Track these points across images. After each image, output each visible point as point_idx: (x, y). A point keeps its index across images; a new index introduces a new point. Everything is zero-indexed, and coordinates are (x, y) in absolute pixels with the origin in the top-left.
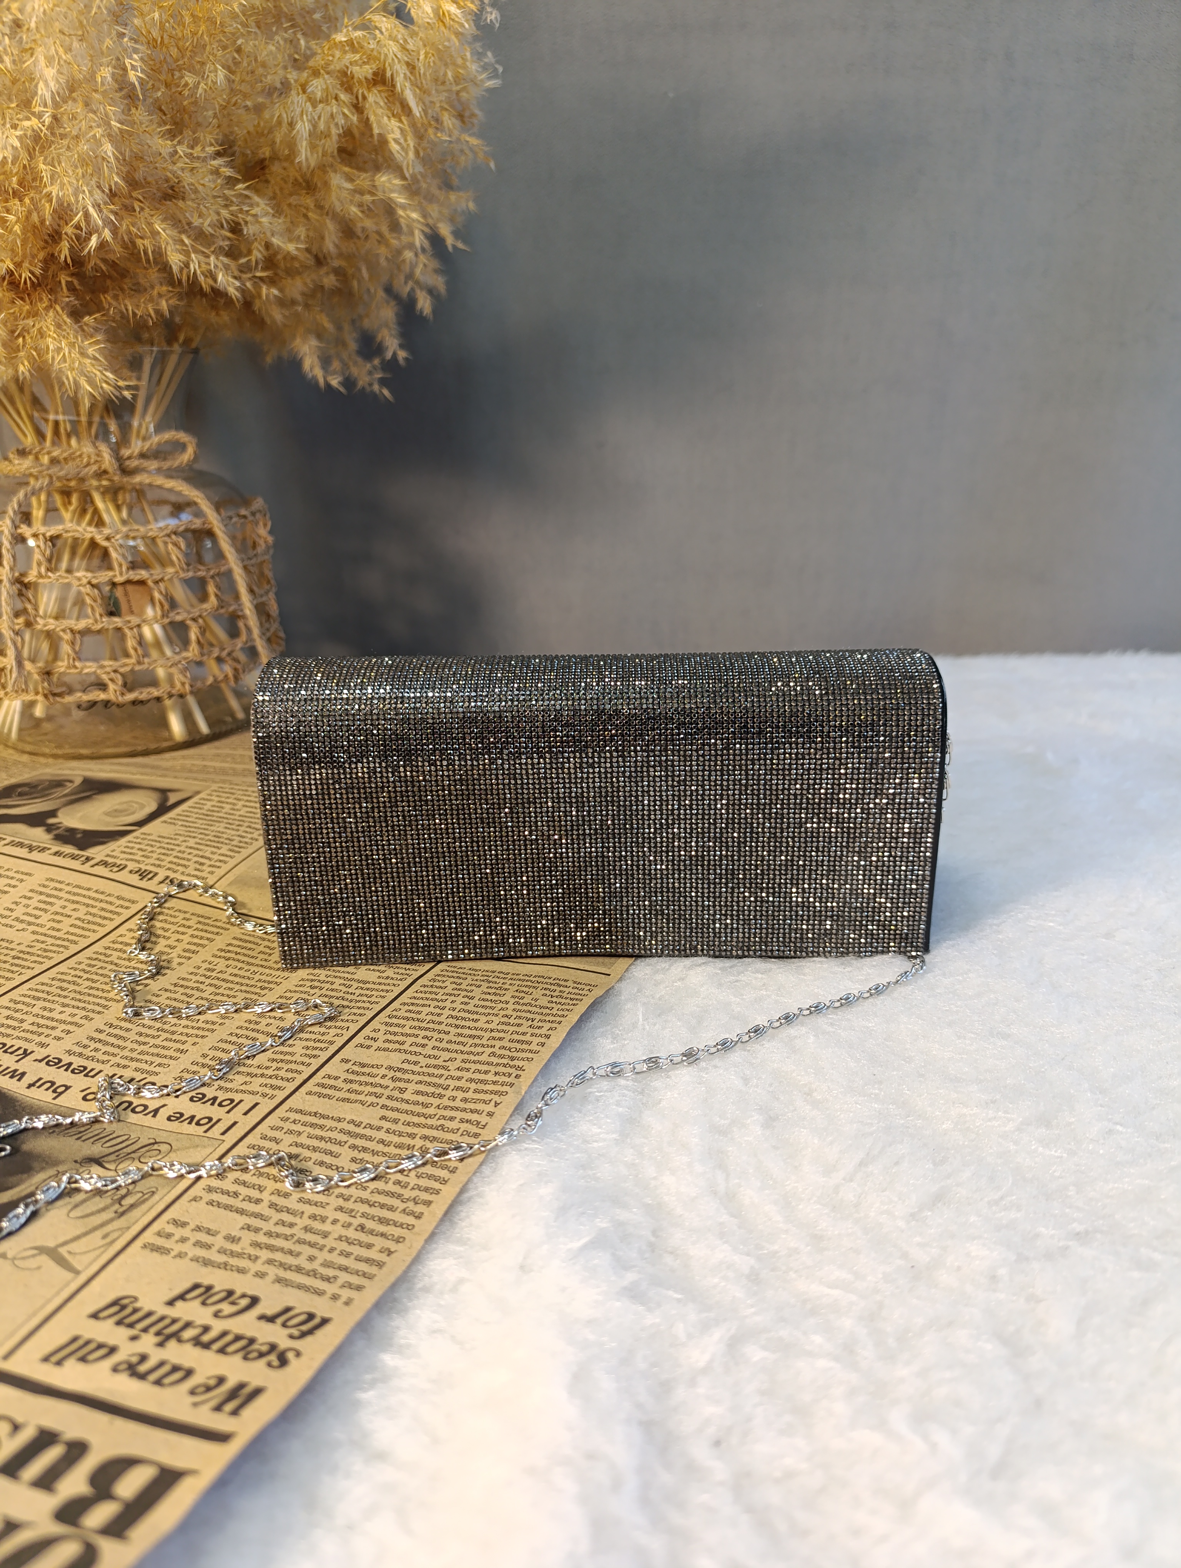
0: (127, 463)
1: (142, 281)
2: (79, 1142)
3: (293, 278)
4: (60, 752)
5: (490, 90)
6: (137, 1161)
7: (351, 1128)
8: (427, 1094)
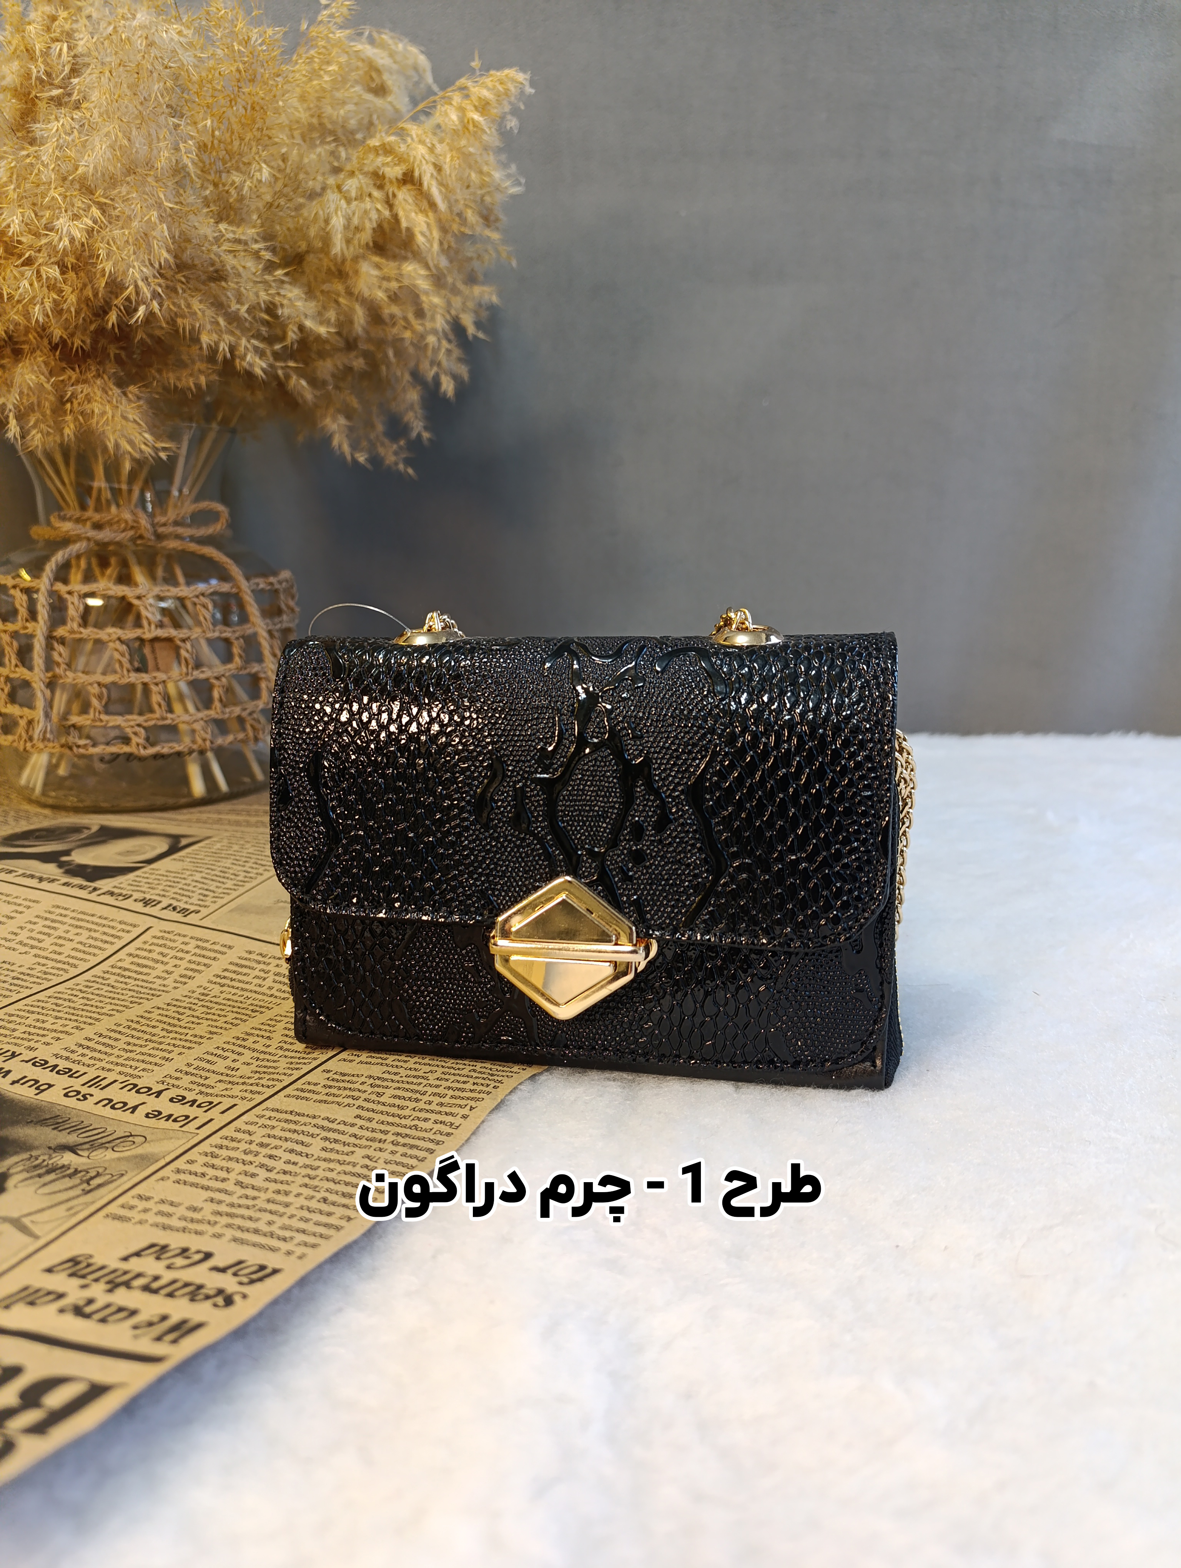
0: (161, 530)
1: (185, 357)
2: (55, 1132)
3: (324, 360)
4: (81, 805)
5: (513, 197)
6: (110, 1150)
7: (326, 1123)
8: (404, 1098)
